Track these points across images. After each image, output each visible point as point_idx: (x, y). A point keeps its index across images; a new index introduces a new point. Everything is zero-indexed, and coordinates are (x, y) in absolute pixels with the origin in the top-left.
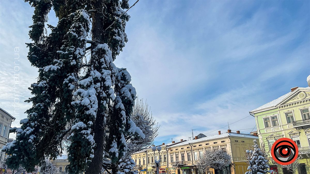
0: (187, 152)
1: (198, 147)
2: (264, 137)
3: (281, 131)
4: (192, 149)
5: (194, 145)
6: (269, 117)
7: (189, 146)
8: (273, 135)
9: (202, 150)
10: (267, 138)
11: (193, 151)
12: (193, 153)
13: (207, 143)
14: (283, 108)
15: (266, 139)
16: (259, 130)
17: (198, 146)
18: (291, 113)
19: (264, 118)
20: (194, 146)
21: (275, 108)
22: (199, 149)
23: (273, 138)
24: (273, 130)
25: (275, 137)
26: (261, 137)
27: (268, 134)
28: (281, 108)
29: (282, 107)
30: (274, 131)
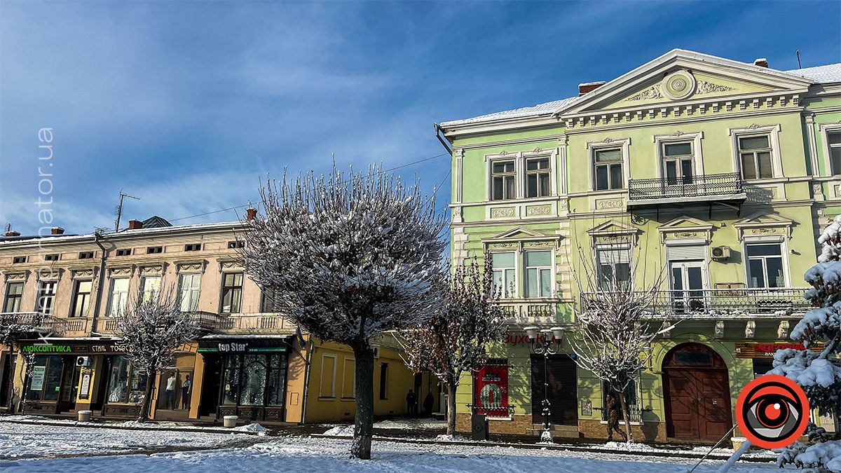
0: (76, 277)
1: (140, 257)
2: (477, 237)
3: (558, 219)
4: (104, 264)
5: (121, 246)
6: (519, 155)
7: (95, 249)
8: (520, 232)
9: (161, 272)
10: (487, 244)
11: (106, 275)
12: (107, 283)
13: (194, 241)
14: (589, 126)
15: (482, 245)
16: (462, 207)
17: (145, 251)
18: (617, 149)
19: (491, 161)
20: (120, 253)
21: (556, 121)
22: (142, 268)
23: (514, 245)
24: (523, 213)
25: (523, 242)
26: (464, 237)
27: (493, 229)
28: (578, 126)
29: (586, 120)
30: (524, 218)
